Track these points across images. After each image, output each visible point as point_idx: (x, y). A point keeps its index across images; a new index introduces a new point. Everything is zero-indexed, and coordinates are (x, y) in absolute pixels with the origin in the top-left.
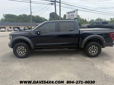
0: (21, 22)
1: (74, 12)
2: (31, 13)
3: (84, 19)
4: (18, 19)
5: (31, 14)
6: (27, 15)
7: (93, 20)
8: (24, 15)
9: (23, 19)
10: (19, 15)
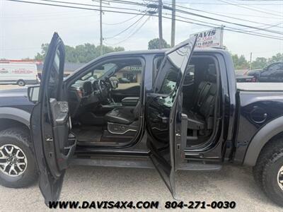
0: (81, 62)
1: (214, 33)
2: (102, 39)
3: (239, 56)
4: (74, 56)
5: (101, 41)
6: (96, 46)
7: (262, 59)
8: (88, 45)
9: (86, 55)
10: (77, 47)
